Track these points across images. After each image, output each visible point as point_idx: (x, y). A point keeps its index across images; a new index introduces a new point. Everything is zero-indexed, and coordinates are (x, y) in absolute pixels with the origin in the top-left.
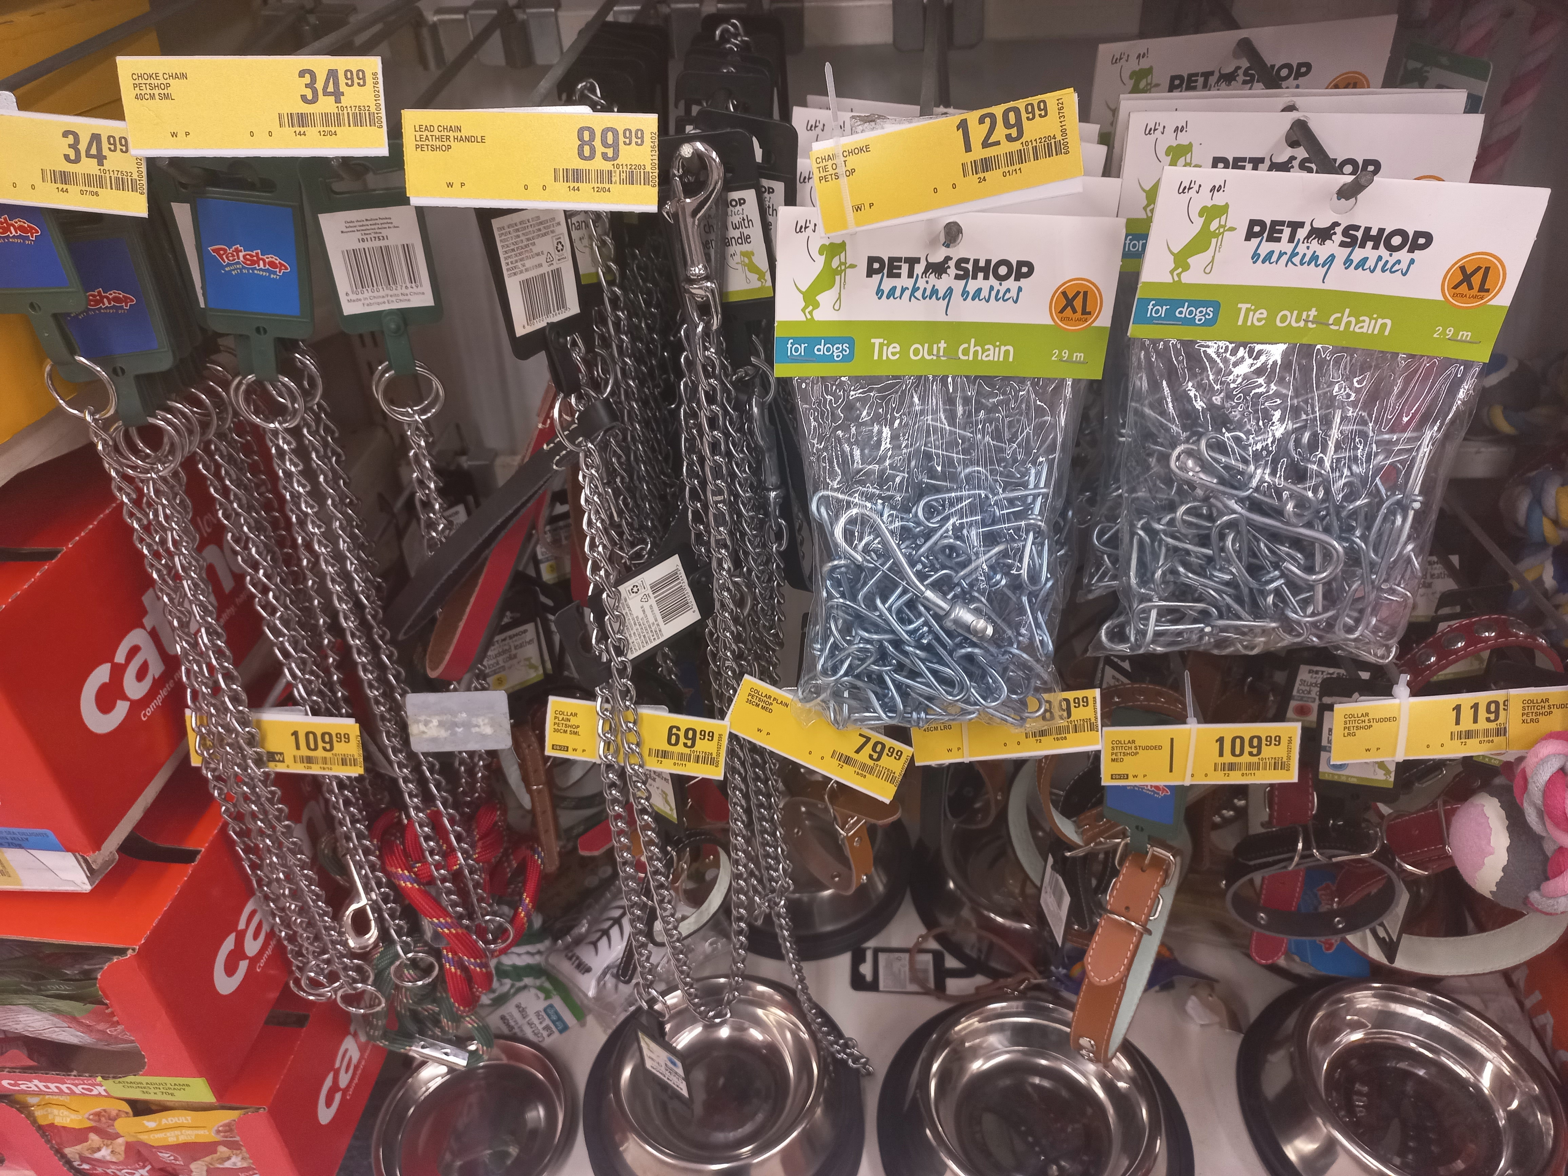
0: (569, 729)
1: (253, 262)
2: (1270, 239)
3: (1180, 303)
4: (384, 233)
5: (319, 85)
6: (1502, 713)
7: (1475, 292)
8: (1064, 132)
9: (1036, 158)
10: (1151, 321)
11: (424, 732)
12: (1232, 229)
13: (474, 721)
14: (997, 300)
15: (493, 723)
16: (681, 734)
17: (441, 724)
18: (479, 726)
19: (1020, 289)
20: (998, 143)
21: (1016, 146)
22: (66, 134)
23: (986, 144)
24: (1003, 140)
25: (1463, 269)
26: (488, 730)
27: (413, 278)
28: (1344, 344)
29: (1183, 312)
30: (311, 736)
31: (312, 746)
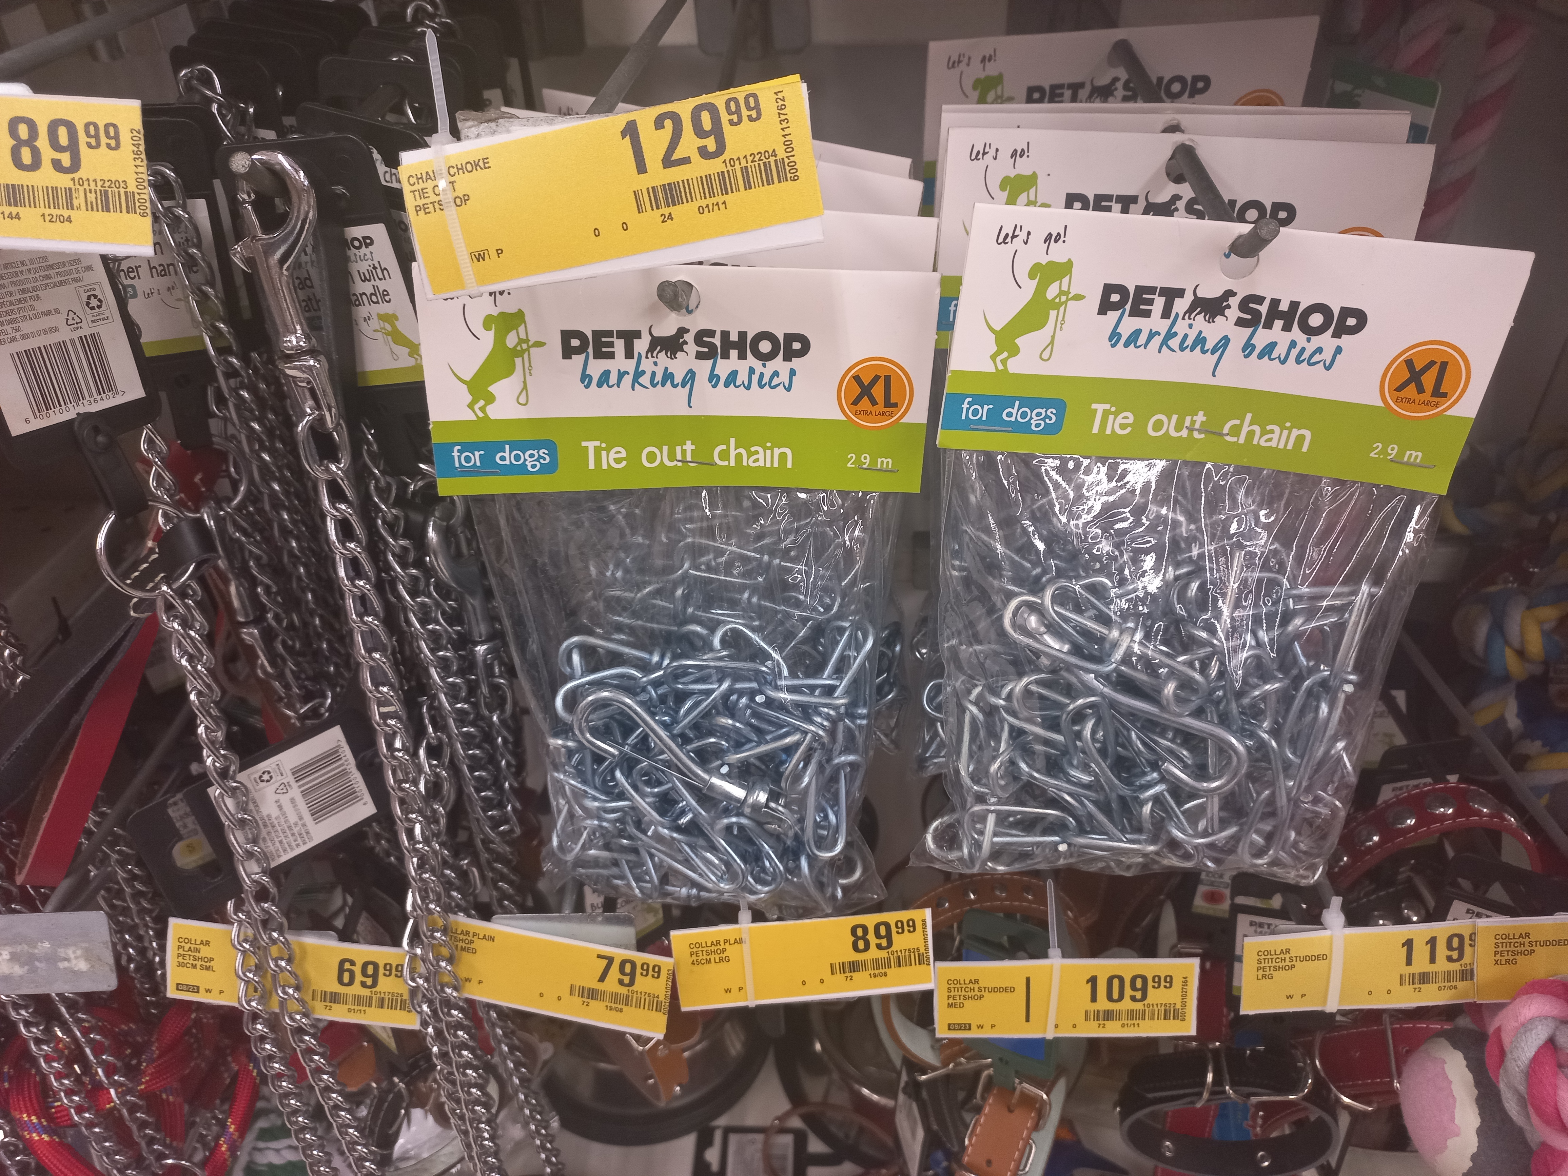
0: (199, 963)
2: (1136, 312)
3: (1009, 401)
6: (1467, 950)
7: (1426, 396)
8: (788, 146)
9: (748, 186)
10: (968, 425)
12: (1078, 297)
13: (61, 952)
14: (761, 386)
16: (357, 970)
17: (15, 959)
18: (68, 960)
19: (793, 373)
20: (686, 161)
21: (715, 166)
23: (668, 162)
24: (695, 157)
25: (1409, 363)
26: (82, 965)
28: (1245, 462)
29: (1013, 413)
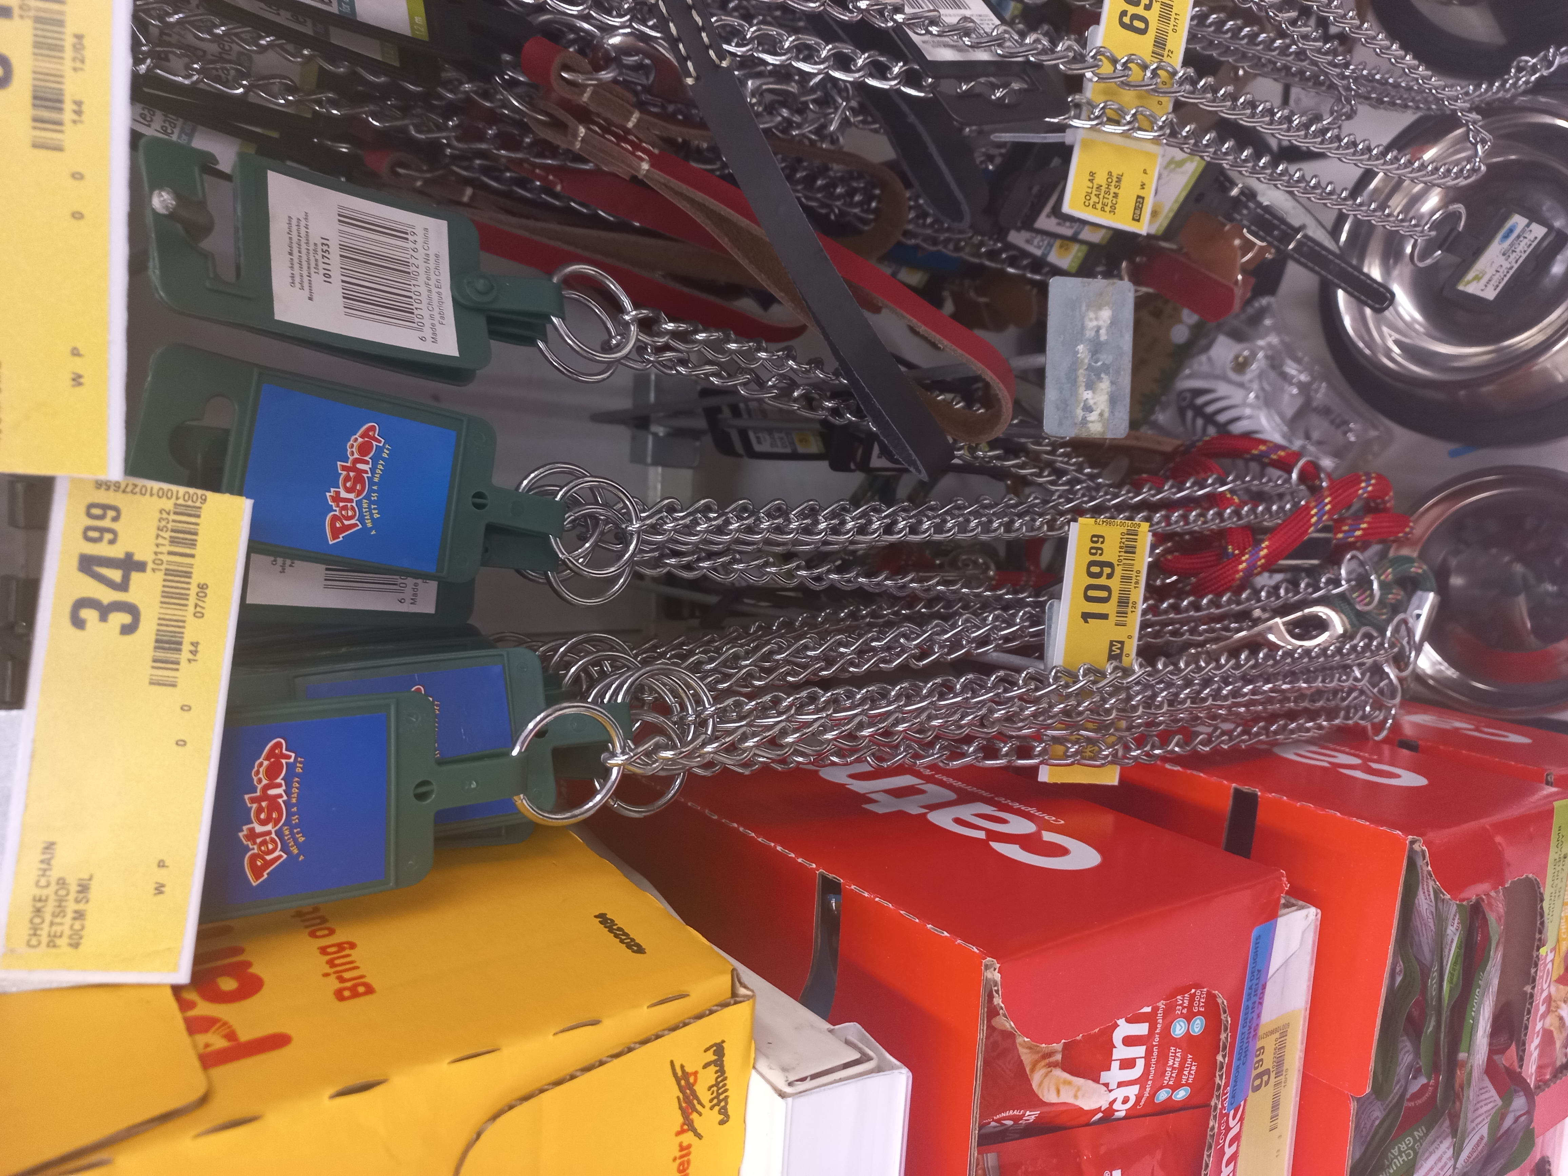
0: (1113, 190)
1: (359, 479)
4: (315, 238)
11: (1101, 415)
13: (1089, 334)
16: (1132, 9)
17: (1090, 386)
18: (1098, 329)
22: (80, 623)
26: (1106, 314)
27: (397, 233)
30: (1091, 593)
31: (1104, 594)
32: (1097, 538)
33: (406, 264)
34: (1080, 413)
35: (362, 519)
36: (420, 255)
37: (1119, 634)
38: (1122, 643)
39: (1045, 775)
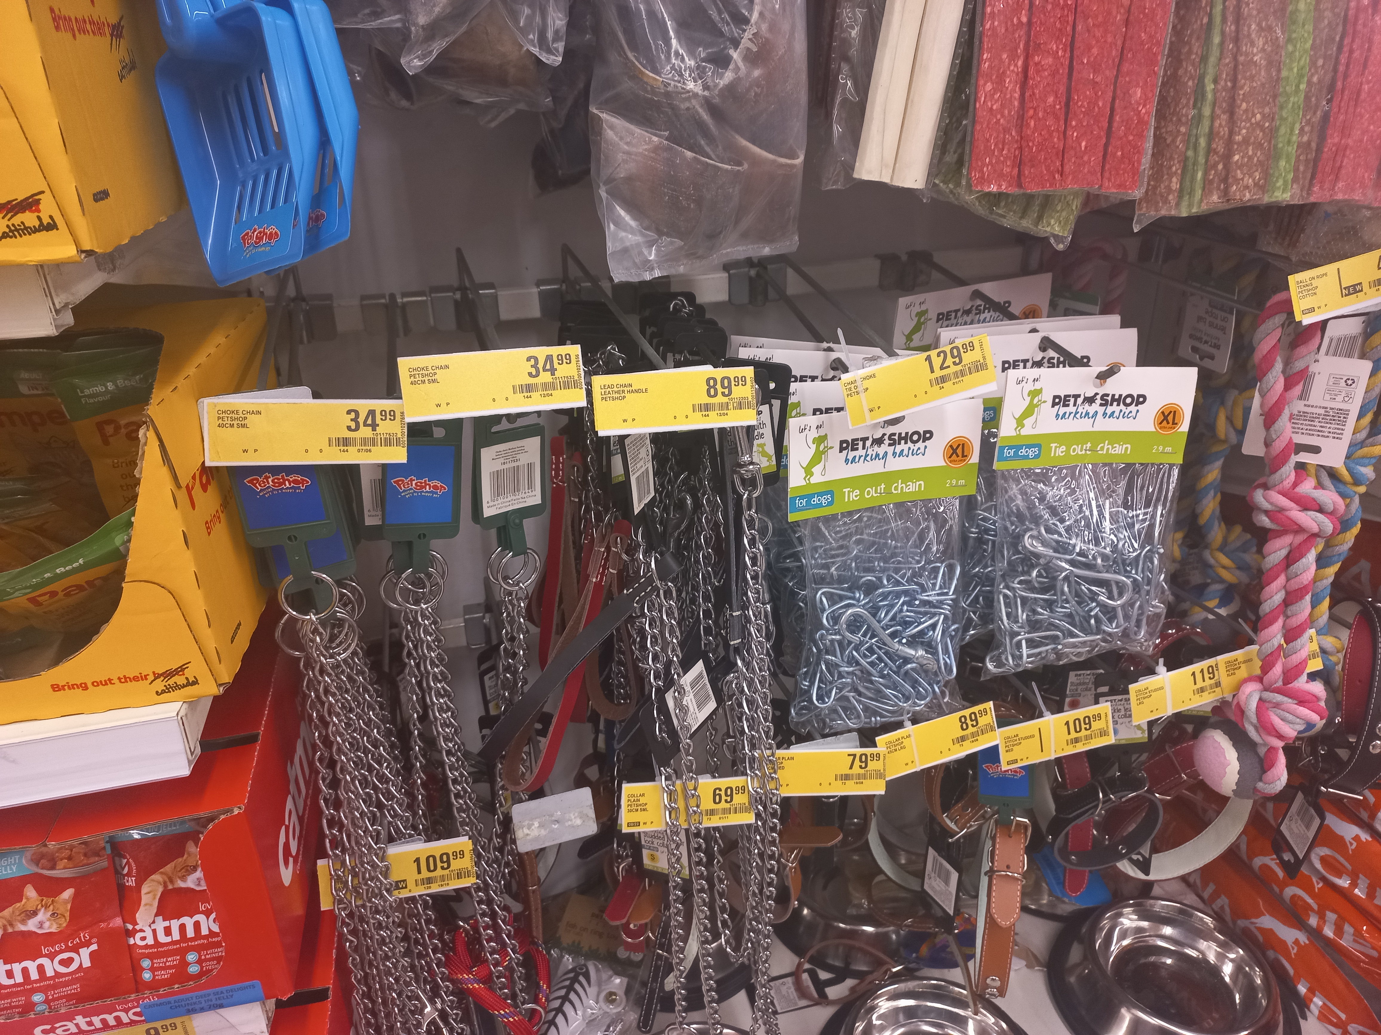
0: (639, 808)
1: (422, 487)
2: (1065, 405)
3: (1020, 447)
4: (518, 457)
5: (540, 365)
6: (1216, 672)
7: (1170, 425)
8: (984, 358)
9: (971, 373)
10: (1006, 459)
11: (527, 835)
12: (1045, 402)
13: (567, 816)
14: (912, 455)
15: (582, 816)
16: (723, 793)
17: (541, 826)
18: (571, 820)
19: (926, 447)
20: (949, 367)
21: (959, 368)
22: (349, 412)
23: (942, 368)
24: (952, 365)
25: (1163, 413)
26: (579, 822)
27: (531, 486)
28: (1107, 461)
29: (1023, 452)
30: (431, 859)
31: (432, 868)
32: (462, 853)
33: (518, 491)
34: (526, 823)
35: (404, 491)
36: (524, 495)
37: (411, 884)
38: (406, 887)
39: (321, 863)
